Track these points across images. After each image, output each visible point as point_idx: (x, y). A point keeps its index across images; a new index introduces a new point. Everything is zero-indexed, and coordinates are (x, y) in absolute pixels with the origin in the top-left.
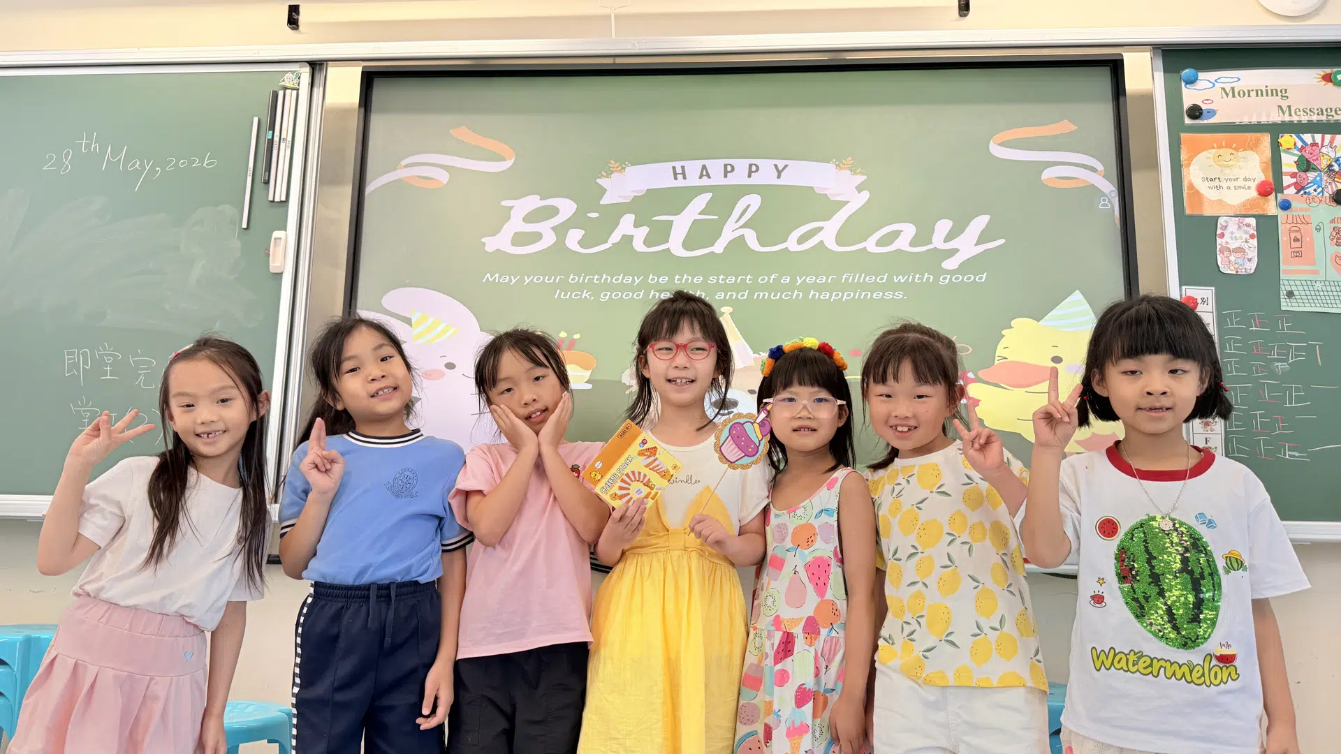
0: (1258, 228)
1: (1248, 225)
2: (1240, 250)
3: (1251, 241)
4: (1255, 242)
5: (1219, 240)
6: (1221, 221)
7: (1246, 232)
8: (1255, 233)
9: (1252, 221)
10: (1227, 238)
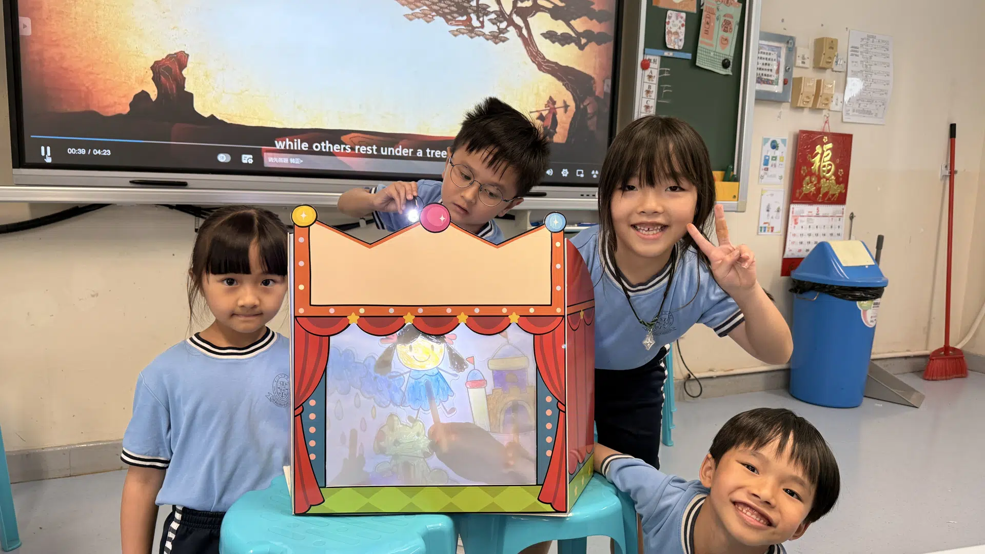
0: (686, 20)
1: (682, 18)
2: (676, 33)
3: (682, 28)
4: (683, 29)
5: (667, 26)
6: (669, 12)
7: (680, 22)
8: (684, 23)
9: (684, 15)
10: (671, 25)
